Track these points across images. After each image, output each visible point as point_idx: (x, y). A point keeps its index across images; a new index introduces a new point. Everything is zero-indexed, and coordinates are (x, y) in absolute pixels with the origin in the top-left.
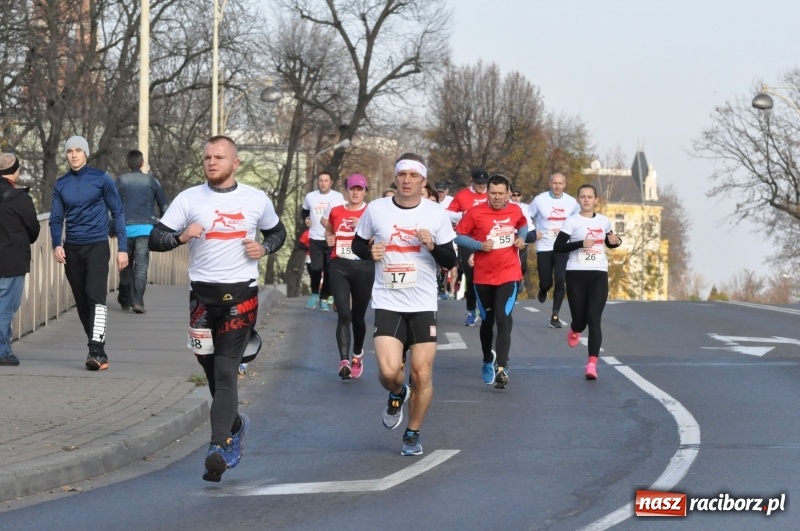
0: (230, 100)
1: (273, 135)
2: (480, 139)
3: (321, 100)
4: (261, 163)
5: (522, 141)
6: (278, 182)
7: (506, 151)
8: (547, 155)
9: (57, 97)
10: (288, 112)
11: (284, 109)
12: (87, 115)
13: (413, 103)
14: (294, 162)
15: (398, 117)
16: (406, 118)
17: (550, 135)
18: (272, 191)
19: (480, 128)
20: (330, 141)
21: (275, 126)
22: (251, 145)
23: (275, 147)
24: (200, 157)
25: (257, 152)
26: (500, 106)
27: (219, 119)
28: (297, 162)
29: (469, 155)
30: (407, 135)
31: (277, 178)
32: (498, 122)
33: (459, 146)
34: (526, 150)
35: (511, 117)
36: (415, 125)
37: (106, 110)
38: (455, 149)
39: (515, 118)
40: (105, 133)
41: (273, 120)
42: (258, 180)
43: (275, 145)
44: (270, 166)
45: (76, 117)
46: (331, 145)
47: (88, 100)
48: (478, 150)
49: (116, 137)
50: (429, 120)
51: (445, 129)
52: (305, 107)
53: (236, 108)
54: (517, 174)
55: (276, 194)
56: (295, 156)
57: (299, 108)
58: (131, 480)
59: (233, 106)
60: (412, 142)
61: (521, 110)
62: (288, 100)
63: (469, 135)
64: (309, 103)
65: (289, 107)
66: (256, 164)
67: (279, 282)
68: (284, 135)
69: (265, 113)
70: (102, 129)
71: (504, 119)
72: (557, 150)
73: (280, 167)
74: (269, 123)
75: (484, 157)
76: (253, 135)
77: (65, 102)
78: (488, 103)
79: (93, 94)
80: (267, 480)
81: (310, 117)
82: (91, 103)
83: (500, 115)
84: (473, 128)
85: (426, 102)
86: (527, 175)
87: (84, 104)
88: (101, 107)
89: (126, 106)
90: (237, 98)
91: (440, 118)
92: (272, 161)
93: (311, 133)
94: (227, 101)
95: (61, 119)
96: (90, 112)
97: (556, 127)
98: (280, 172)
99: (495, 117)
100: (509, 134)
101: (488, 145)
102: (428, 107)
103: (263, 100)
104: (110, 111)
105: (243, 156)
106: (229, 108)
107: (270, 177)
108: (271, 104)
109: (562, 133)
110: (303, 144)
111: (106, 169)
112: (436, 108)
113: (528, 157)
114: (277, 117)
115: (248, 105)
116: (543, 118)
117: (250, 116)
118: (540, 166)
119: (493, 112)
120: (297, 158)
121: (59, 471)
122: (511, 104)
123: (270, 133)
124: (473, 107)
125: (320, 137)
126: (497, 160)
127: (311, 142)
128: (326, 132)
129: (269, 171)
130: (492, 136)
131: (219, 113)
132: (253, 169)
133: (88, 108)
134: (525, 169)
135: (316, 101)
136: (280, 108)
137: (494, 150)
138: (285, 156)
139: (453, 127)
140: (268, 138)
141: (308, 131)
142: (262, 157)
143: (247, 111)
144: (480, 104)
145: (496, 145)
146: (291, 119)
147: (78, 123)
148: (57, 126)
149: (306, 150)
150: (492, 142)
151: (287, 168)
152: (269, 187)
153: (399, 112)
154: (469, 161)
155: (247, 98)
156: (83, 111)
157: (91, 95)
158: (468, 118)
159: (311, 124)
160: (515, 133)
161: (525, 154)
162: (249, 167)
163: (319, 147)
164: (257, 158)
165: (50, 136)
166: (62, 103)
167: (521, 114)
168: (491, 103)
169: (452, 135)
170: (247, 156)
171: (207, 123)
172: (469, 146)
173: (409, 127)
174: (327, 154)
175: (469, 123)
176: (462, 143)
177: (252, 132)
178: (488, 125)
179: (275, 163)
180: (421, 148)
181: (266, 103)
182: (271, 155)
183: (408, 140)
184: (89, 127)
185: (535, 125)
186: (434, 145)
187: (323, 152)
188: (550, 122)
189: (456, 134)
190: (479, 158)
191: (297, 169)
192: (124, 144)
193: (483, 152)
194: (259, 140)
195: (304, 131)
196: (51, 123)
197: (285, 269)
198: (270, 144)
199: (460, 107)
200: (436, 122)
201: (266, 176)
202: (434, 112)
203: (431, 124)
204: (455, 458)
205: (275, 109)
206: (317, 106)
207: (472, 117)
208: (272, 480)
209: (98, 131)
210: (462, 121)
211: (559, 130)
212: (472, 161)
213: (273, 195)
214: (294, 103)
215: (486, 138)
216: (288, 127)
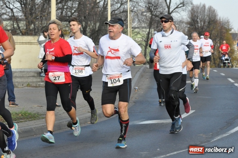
0: (133, 15)
1: (145, 24)
2: (201, 24)
3: (157, 15)
4: (142, 32)
5: (213, 24)
6: (146, 37)
7: (208, 27)
8: (219, 28)
9: (86, 15)
10: (149, 18)
11: (148, 17)
12: (94, 20)
13: (182, 15)
14: (150, 31)
15: (179, 18)
16: (181, 19)
17: (220, 22)
18: (145, 39)
19: (201, 21)
20: (161, 26)
21: (145, 22)
22: (139, 27)
23: (145, 28)
24: (125, 31)
25: (140, 29)
26: (206, 15)
27: (130, 20)
28: (151, 32)
29: (198, 28)
30: (181, 24)
31: (146, 36)
32: (206, 19)
33: (195, 26)
34: (214, 26)
35: (209, 18)
36: (183, 21)
37: (99, 18)
38: (194, 27)
39: (210, 18)
40: (99, 25)
41: (145, 20)
42: (141, 36)
43: (145, 27)
44: (144, 33)
45: (92, 21)
46: (160, 27)
47: (95, 16)
48: (201, 27)
49: (103, 26)
50: (187, 19)
51: (192, 21)
52: (153, 17)
53: (135, 17)
54: (211, 33)
55: (146, 40)
56: (151, 30)
57: (152, 17)
58: (106, 120)
59: (134, 17)
60: (183, 25)
61: (212, 16)
62: (149, 14)
63: (198, 23)
64: (154, 15)
65: (149, 17)
66: (140, 32)
67: (147, 64)
68: (148, 24)
69: (142, 18)
70: (99, 24)
71: (207, 18)
72: (222, 27)
73: (147, 33)
74: (143, 21)
75: (202, 29)
76: (139, 25)
77: (89, 16)
78: (203, 14)
79: (96, 14)
80: (143, 120)
81: (155, 19)
82: (96, 17)
83: (206, 17)
84: (199, 21)
85: (186, 15)
86: (214, 34)
87: (94, 17)
88: (98, 18)
89: (105, 17)
90: (135, 15)
91: (190, 19)
92: (145, 31)
93: (155, 23)
94: (132, 15)
95: (88, 21)
96: (96, 19)
97: (221, 20)
98: (147, 34)
99: (205, 18)
100: (209, 22)
101: (203, 25)
102: (187, 16)
103: (142, 15)
104: (101, 19)
105: (137, 30)
106: (133, 17)
107: (144, 36)
108: (144, 16)
109: (223, 22)
110: (153, 27)
111: (100, 34)
112: (189, 16)
113: (214, 29)
114: (146, 19)
115: (138, 16)
116: (218, 18)
117: (138, 19)
118: (217, 31)
119: (204, 17)
120: (152, 30)
121: (87, 118)
122: (209, 14)
123: (144, 24)
124: (199, 16)
125: (157, 24)
126: (206, 30)
127: (155, 26)
128: (159, 23)
129: (144, 34)
130: (204, 23)
131: (130, 19)
132: (140, 34)
133: (95, 18)
134: (213, 32)
135: (156, 15)
136: (147, 17)
137: (205, 27)
138: (148, 30)
139: (194, 21)
140: (143, 25)
141: (154, 23)
142: (142, 30)
143: (137, 18)
144: (201, 14)
145: (205, 26)
146: (149, 20)
147: (92, 22)
148: (86, 23)
149: (154, 28)
150: (205, 25)
151: (149, 33)
152: (144, 38)
153: (179, 17)
154: (198, 30)
155: (137, 14)
156: (94, 19)
157: (95, 15)
158: (198, 19)
159: (155, 21)
160: (211, 22)
161: (213, 28)
162: (138, 33)
163: (157, 27)
164: (140, 31)
165: (85, 26)
166: (88, 17)
167: (212, 17)
168: (204, 14)
169: (193, 23)
170: (138, 30)
171: (126, 22)
172: (198, 26)
173: (182, 21)
174: (159, 29)
175: (198, 20)
176: (196, 25)
177: (139, 23)
178: (203, 20)
179: (145, 32)
180: (185, 27)
181: (143, 16)
182: (144, 30)
183: (181, 25)
184: (95, 23)
185: (216, 20)
186: (188, 26)
187: (158, 28)
188: (220, 19)
189: (194, 23)
190: (201, 29)
191: (151, 33)
192: (105, 27)
193: (202, 27)
194: (141, 26)
195: (153, 23)
196: (85, 22)
197: (149, 61)
198: (144, 27)
199: (195, 16)
200: (189, 20)
201: (143, 36)
202: (188, 17)
203: (188, 20)
204: (194, 112)
205: (145, 18)
206: (156, 16)
207: (199, 18)
208: (144, 120)
209: (98, 24)
210: (196, 19)
211: (222, 21)
212: (199, 30)
213: (145, 40)
214: (150, 15)
215: (202, 23)
216: (149, 22)
